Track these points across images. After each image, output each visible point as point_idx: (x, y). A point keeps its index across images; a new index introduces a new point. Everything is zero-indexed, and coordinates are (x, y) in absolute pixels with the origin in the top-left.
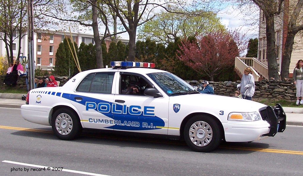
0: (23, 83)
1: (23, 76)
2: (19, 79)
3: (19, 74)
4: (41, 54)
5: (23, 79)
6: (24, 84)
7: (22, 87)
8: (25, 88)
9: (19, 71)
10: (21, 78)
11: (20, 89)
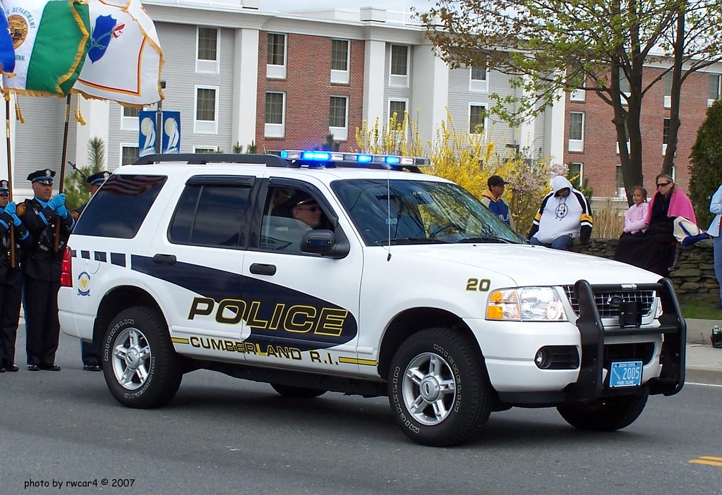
0: (697, 272)
1: (697, 244)
2: (680, 254)
3: (680, 236)
4: (580, 150)
5: (698, 257)
6: (703, 279)
7: (696, 291)
8: (706, 295)
9: (680, 224)
10: (687, 250)
11: (687, 297)
